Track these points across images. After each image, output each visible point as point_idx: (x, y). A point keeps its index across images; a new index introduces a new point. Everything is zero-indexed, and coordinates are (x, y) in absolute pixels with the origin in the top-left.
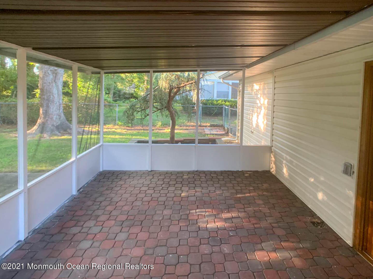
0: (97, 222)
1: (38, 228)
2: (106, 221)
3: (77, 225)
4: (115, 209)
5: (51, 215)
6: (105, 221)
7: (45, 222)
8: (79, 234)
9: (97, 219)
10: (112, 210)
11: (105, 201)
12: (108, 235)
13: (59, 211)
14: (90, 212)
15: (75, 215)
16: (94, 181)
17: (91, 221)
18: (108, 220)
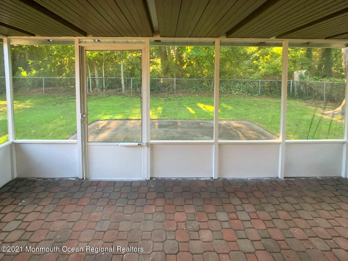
0: (255, 212)
1: (227, 180)
2: (261, 219)
3: (242, 200)
4: (285, 220)
5: (245, 179)
6: (259, 219)
7: (236, 180)
8: (232, 206)
9: (258, 210)
10: (282, 218)
11: (292, 204)
12: (242, 230)
13: (251, 180)
14: (264, 200)
15: (254, 192)
16: (317, 181)
17: (253, 207)
18: (263, 221)
